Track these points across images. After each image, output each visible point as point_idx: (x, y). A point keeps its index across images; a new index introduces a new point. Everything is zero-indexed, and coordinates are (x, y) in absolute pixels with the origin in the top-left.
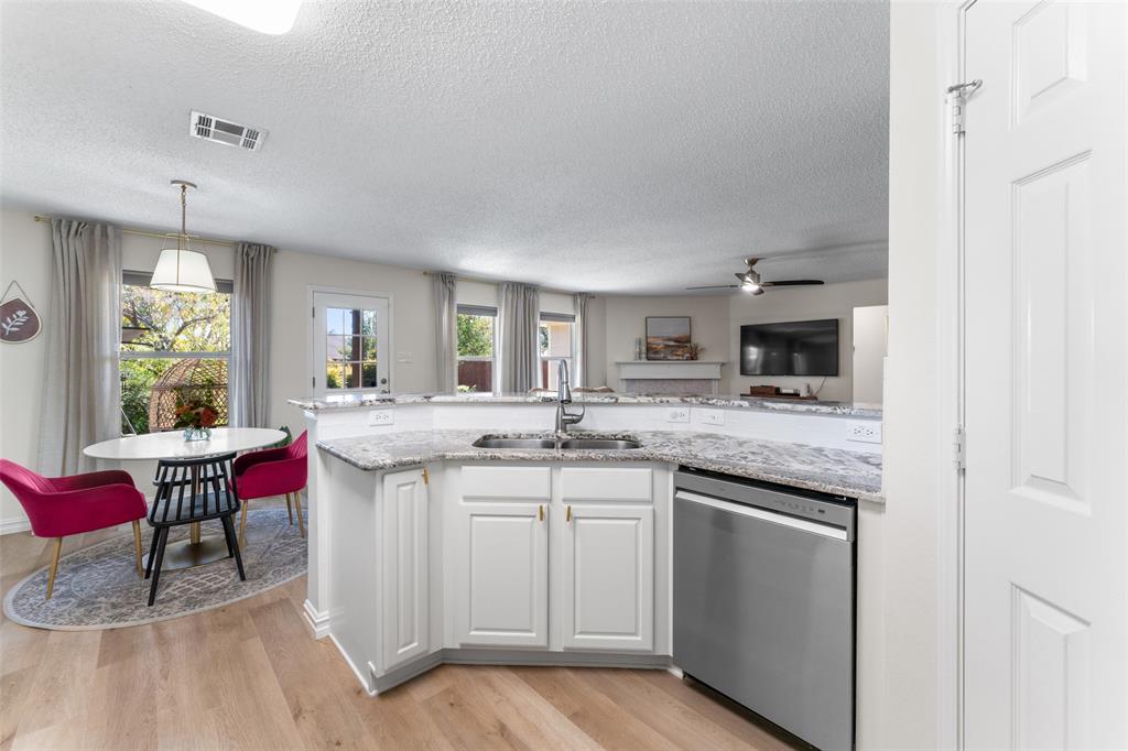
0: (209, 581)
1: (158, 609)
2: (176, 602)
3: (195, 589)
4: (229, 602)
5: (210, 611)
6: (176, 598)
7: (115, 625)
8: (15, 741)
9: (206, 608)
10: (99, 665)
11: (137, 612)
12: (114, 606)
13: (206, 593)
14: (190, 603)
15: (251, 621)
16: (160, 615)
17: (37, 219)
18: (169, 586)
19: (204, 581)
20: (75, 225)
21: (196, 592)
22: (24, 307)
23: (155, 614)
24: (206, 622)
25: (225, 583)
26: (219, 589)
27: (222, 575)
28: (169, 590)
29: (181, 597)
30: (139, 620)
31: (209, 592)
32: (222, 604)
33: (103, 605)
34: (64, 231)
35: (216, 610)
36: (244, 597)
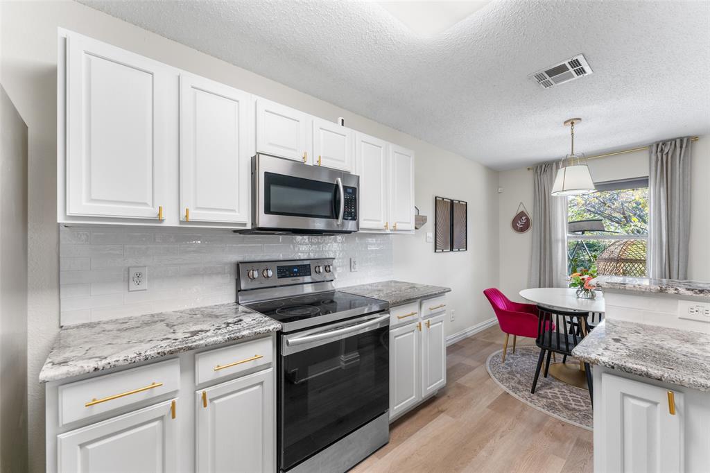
0: (574, 400)
1: (533, 398)
2: (545, 400)
3: (561, 400)
4: (572, 422)
5: (556, 419)
6: (547, 398)
7: (511, 393)
8: (442, 415)
9: (556, 416)
10: (488, 407)
11: (524, 392)
12: (519, 383)
13: (564, 406)
14: (551, 406)
15: (572, 445)
16: (531, 402)
17: (529, 169)
18: (550, 388)
19: (570, 398)
20: (544, 167)
21: (560, 402)
22: (526, 215)
23: (530, 399)
24: (547, 424)
25: (582, 408)
26: (574, 409)
27: (584, 402)
28: (548, 391)
29: (550, 399)
30: (523, 397)
31: (566, 407)
32: (566, 420)
33: (516, 379)
34: (539, 172)
35: (560, 422)
36: (584, 426)
